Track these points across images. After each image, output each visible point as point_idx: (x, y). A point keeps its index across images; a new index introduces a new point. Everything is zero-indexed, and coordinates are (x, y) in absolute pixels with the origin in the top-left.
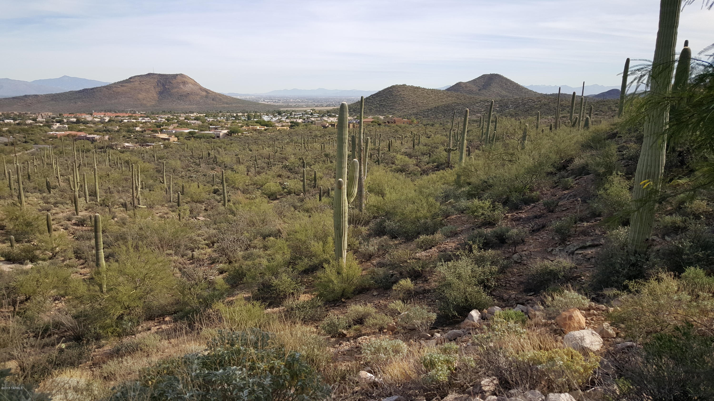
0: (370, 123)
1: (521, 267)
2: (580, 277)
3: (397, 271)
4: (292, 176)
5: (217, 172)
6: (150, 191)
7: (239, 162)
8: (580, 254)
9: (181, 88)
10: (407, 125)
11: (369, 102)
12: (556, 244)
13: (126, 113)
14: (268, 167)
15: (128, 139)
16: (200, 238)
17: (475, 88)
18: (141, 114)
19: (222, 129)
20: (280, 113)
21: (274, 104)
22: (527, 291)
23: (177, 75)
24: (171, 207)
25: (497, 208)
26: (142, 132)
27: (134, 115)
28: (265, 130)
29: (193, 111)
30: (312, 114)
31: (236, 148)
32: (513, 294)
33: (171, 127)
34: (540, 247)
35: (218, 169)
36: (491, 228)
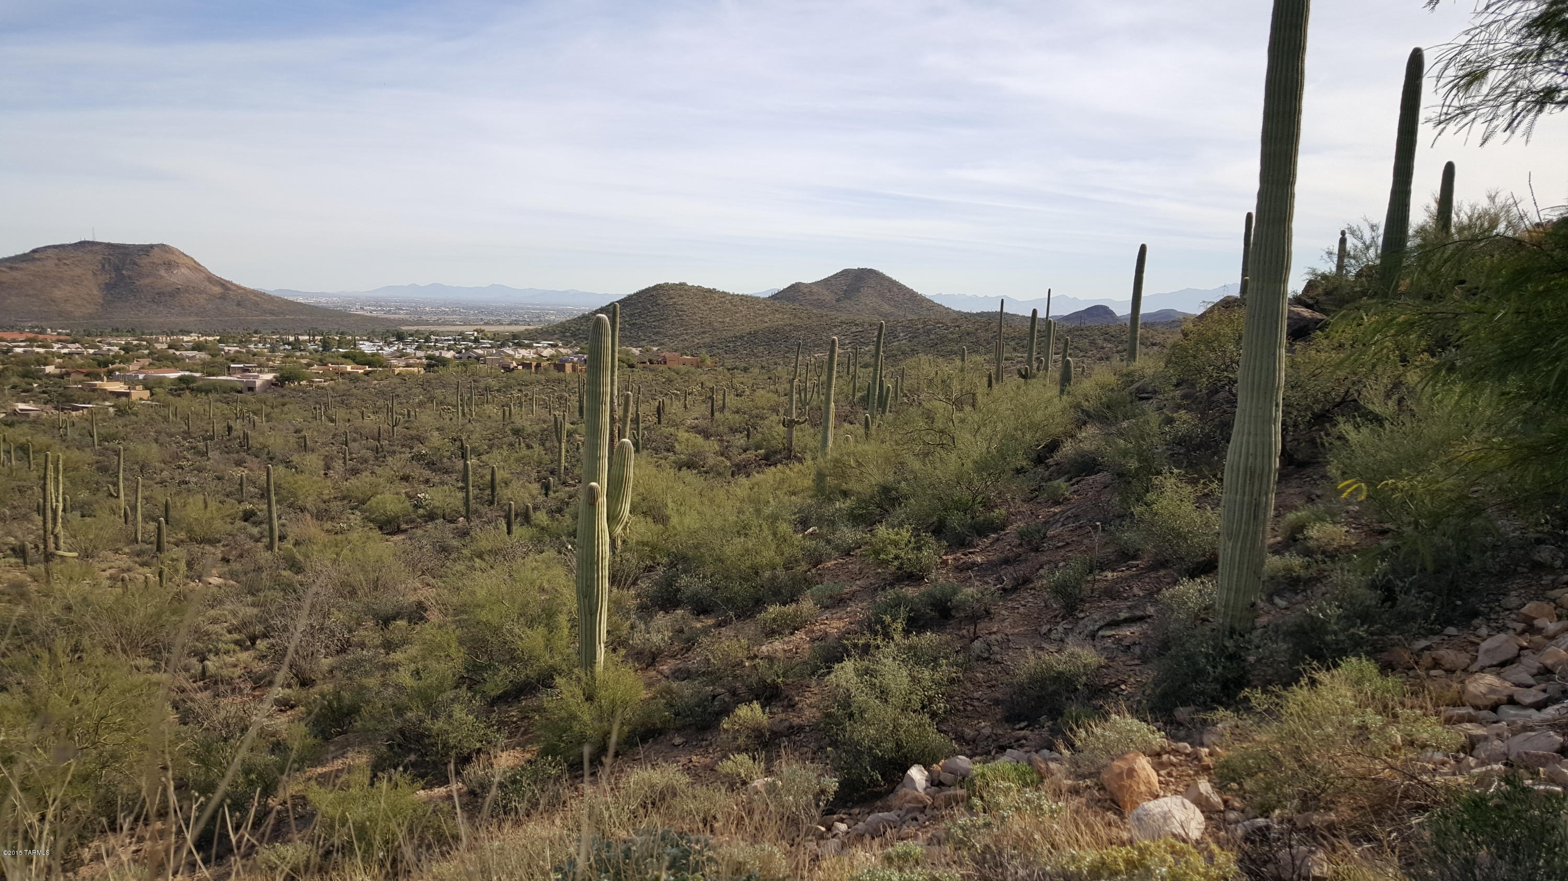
1: (990, 668)
2: (1119, 686)
3: (723, 686)
4: (437, 479)
5: (253, 470)
6: (83, 516)
7: (304, 447)
8: (1109, 637)
9: (162, 277)
10: (693, 369)
12: (1056, 616)
13: (21, 331)
14: (377, 459)
15: (26, 393)
16: (217, 628)
17: (828, 296)
18: (59, 334)
19: (261, 372)
20: (400, 337)
21: (387, 316)
22: (1012, 718)
23: (152, 246)
24: (138, 555)
25: (924, 545)
26: (61, 376)
27: (41, 337)
28: (367, 374)
29: (189, 328)
30: (476, 340)
31: (296, 416)
32: (985, 726)
33: (133, 367)
34: (1023, 625)
35: (251, 461)
36: (914, 586)
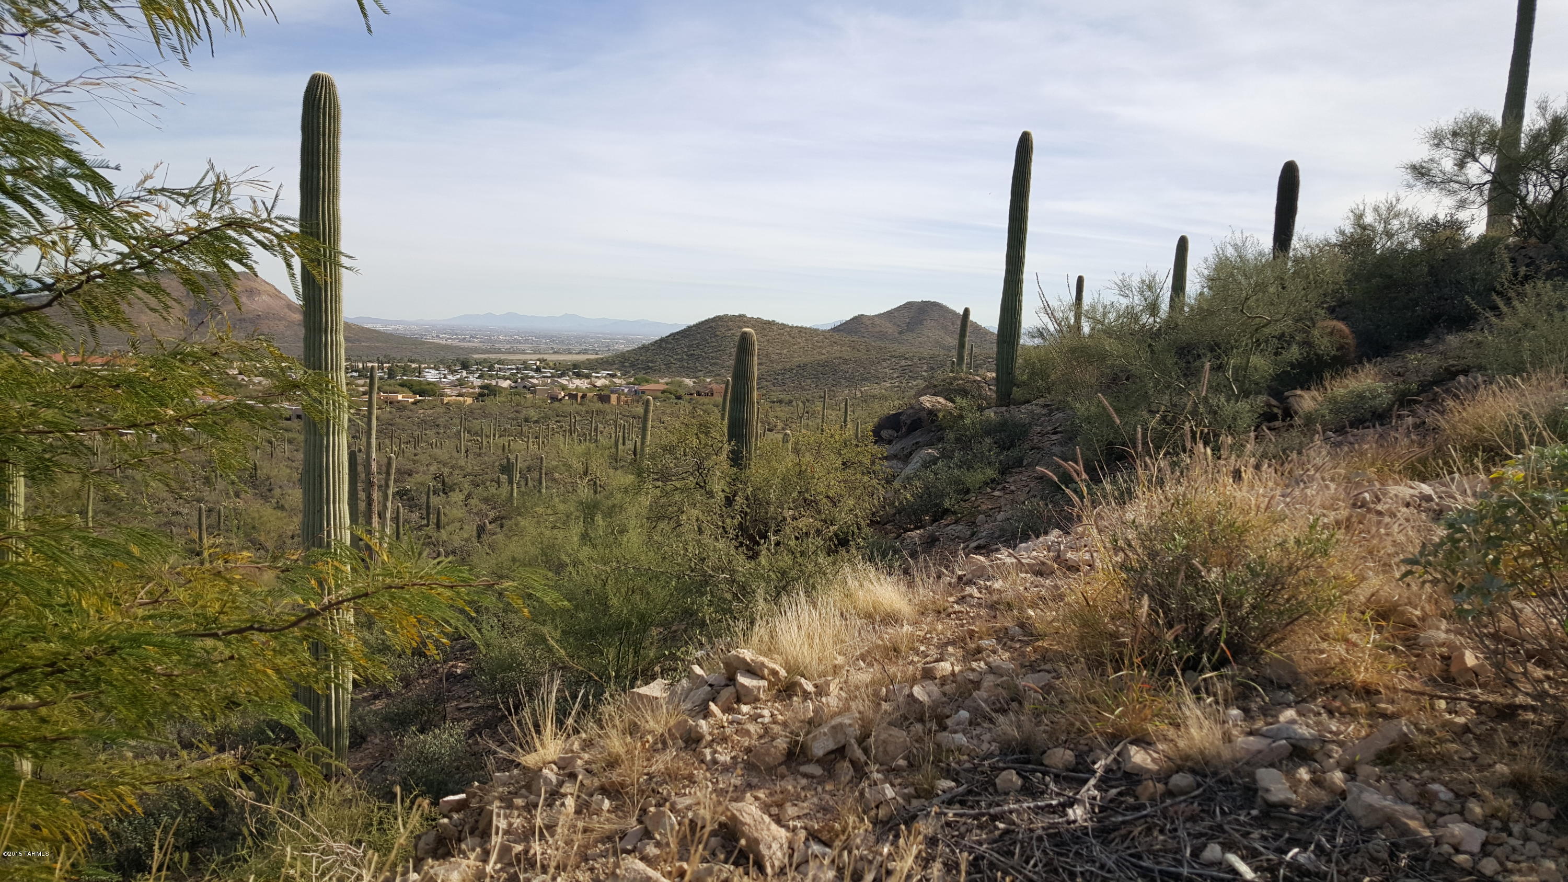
0: (659, 394)
9: (243, 304)
11: (665, 349)
17: (890, 329)
20: (465, 366)
21: (462, 344)
28: (415, 403)
30: (537, 370)
